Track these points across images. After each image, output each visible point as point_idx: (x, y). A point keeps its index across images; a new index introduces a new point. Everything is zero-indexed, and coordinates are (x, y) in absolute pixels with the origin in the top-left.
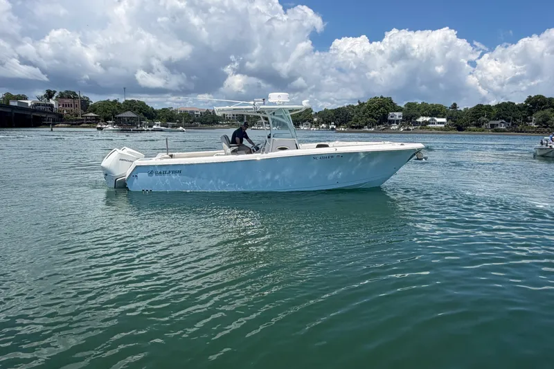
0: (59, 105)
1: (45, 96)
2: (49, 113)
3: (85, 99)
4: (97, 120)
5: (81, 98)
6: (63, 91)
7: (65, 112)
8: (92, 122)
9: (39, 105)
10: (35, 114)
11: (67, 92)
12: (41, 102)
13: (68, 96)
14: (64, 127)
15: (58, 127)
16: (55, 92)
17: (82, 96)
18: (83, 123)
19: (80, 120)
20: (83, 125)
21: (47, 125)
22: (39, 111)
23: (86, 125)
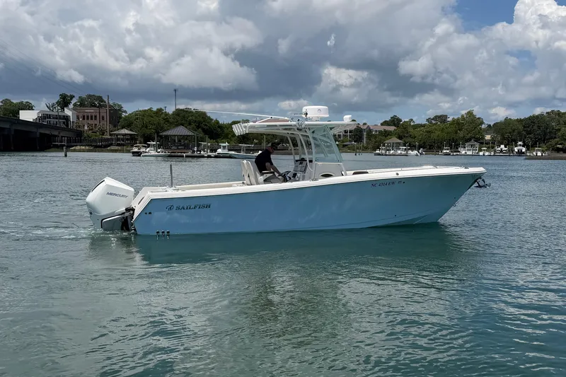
0: (78, 118)
1: (58, 103)
2: (63, 129)
3: (117, 108)
4: (132, 140)
5: (110, 106)
6: (84, 96)
7: (86, 128)
8: (125, 144)
9: (48, 116)
10: (43, 131)
11: (90, 96)
12: (51, 113)
13: (93, 102)
14: (84, 151)
15: (75, 151)
16: (72, 97)
17: (111, 103)
18: (111, 145)
19: (108, 140)
20: (113, 148)
21: (59, 148)
22: (49, 126)
23: (117, 148)
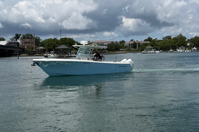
0: (23, 43)
1: (15, 38)
2: (17, 48)
3: (38, 38)
4: (44, 51)
6: (25, 34)
7: (26, 47)
8: (41, 53)
10: (9, 49)
11: (27, 34)
12: (12, 42)
13: (28, 37)
14: (25, 56)
15: (22, 56)
16: (20, 35)
17: (35, 37)
19: (34, 51)
20: (36, 54)
21: (16, 55)
22: (11, 47)
23: (38, 54)
